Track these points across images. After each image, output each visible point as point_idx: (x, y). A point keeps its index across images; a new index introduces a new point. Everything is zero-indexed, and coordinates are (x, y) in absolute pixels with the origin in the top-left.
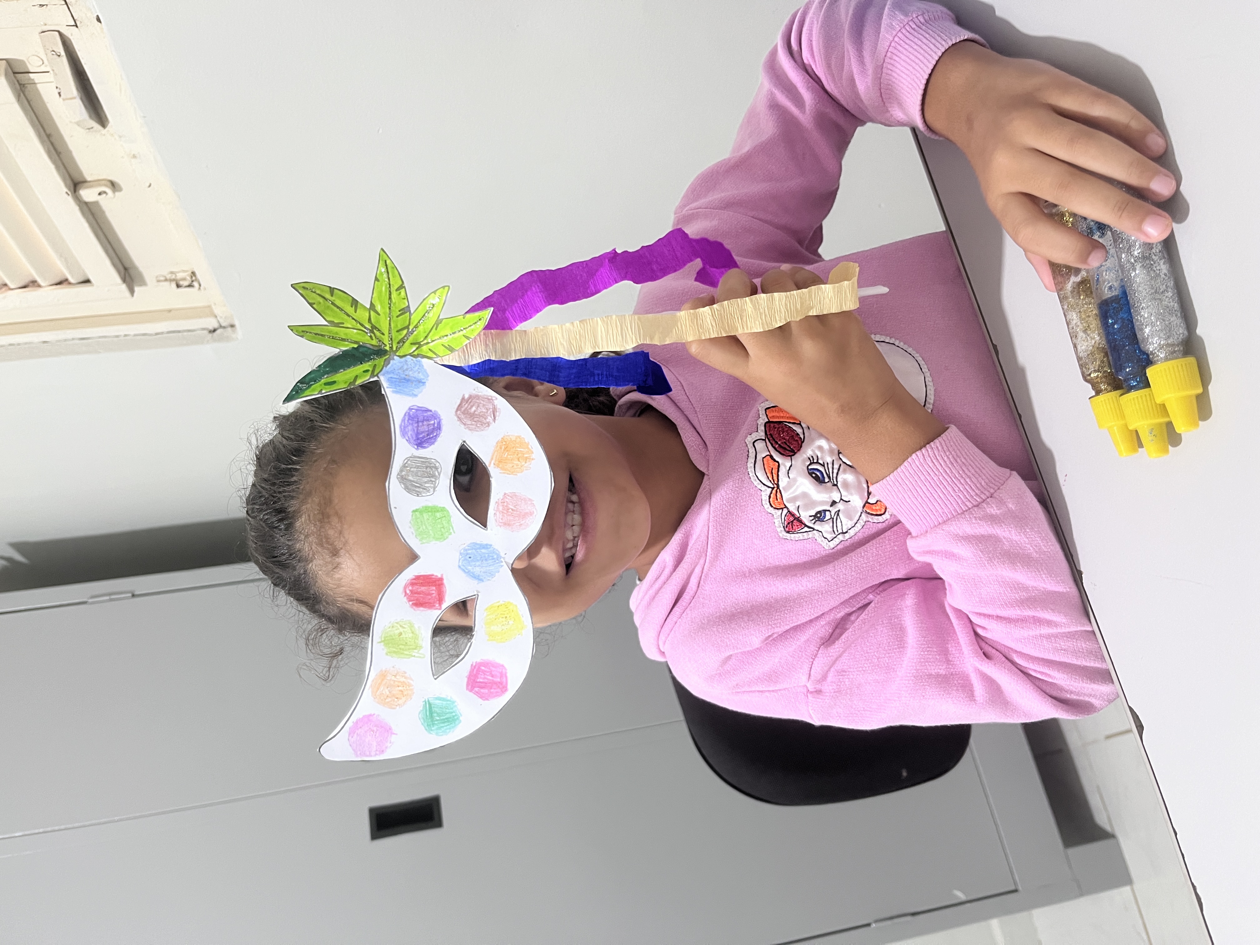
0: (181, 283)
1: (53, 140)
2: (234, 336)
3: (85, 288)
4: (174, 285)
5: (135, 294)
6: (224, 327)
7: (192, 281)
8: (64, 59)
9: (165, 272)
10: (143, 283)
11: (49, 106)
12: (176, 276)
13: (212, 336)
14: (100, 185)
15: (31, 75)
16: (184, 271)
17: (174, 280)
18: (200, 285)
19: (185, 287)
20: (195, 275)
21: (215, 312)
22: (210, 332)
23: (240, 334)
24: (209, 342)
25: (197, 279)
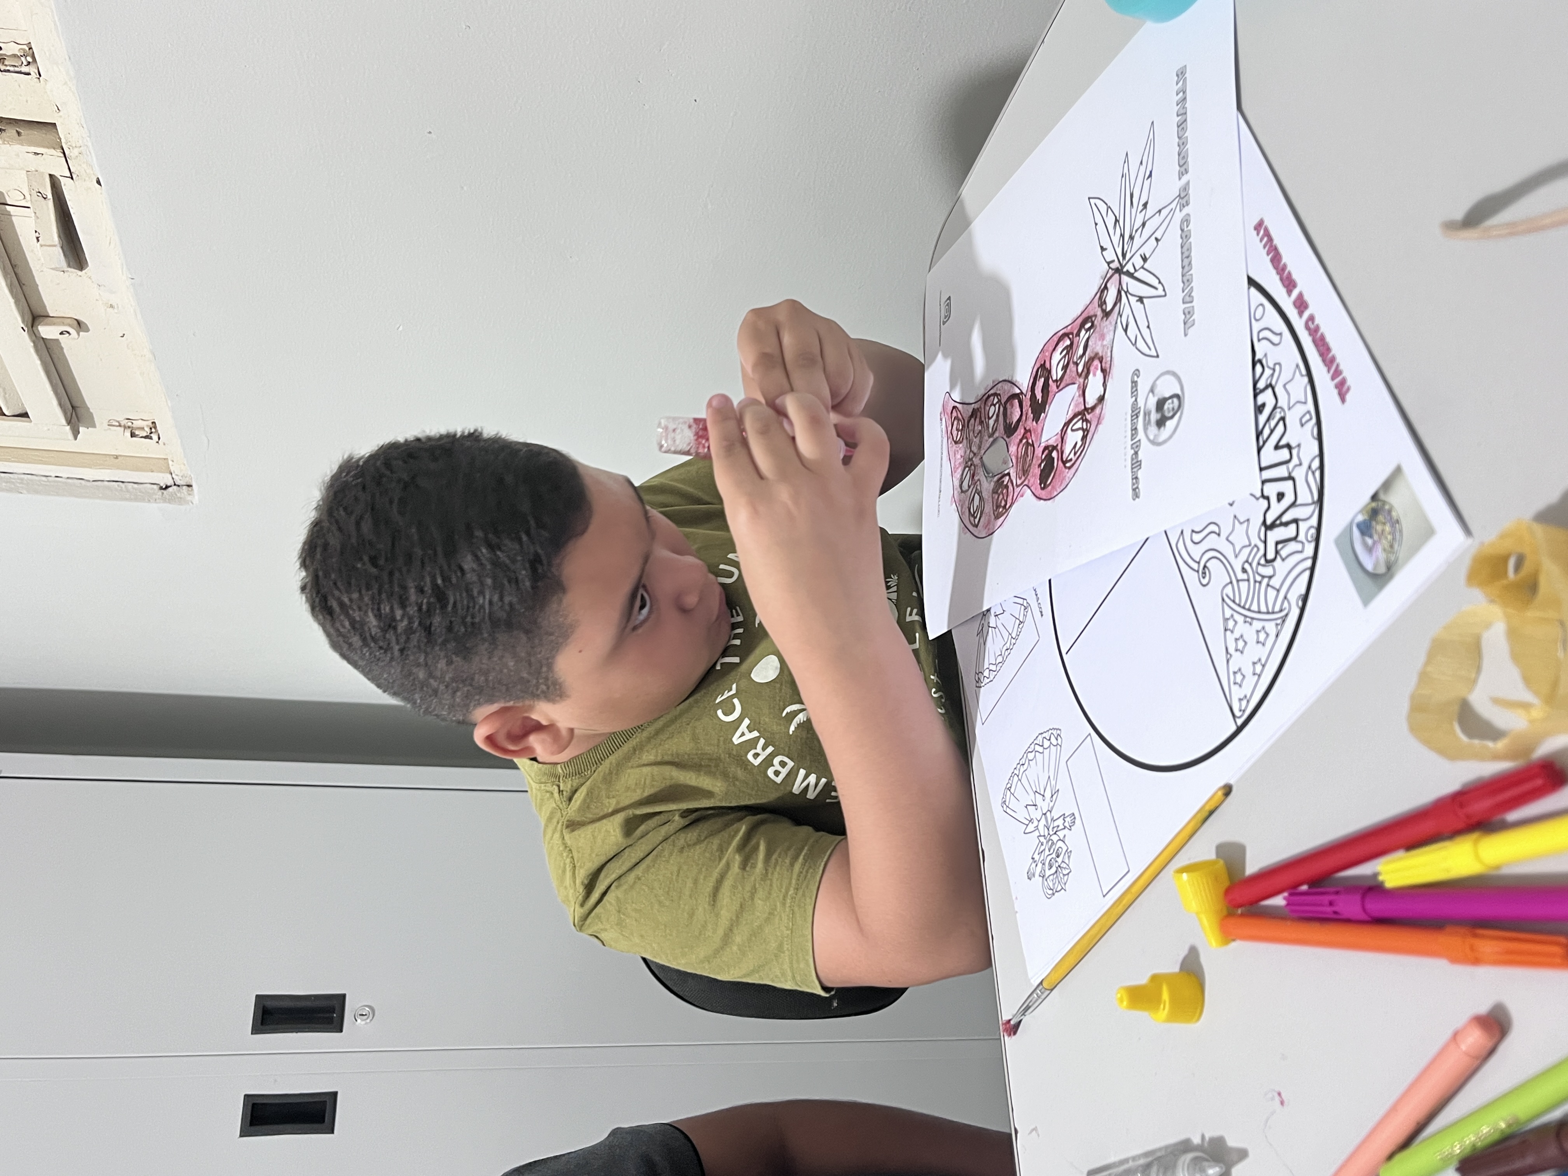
0: (137, 432)
1: (19, 271)
2: (189, 498)
3: (20, 423)
4: (128, 434)
5: (79, 436)
6: (179, 486)
7: (151, 433)
8: (50, 203)
9: (121, 418)
10: (91, 424)
11: (20, 238)
12: (132, 423)
13: (163, 493)
14: (64, 324)
15: (7, 207)
16: (142, 420)
17: (129, 427)
18: (159, 439)
19: (142, 437)
20: (155, 428)
21: (172, 469)
22: (161, 488)
23: (196, 497)
24: (157, 501)
25: (156, 431)
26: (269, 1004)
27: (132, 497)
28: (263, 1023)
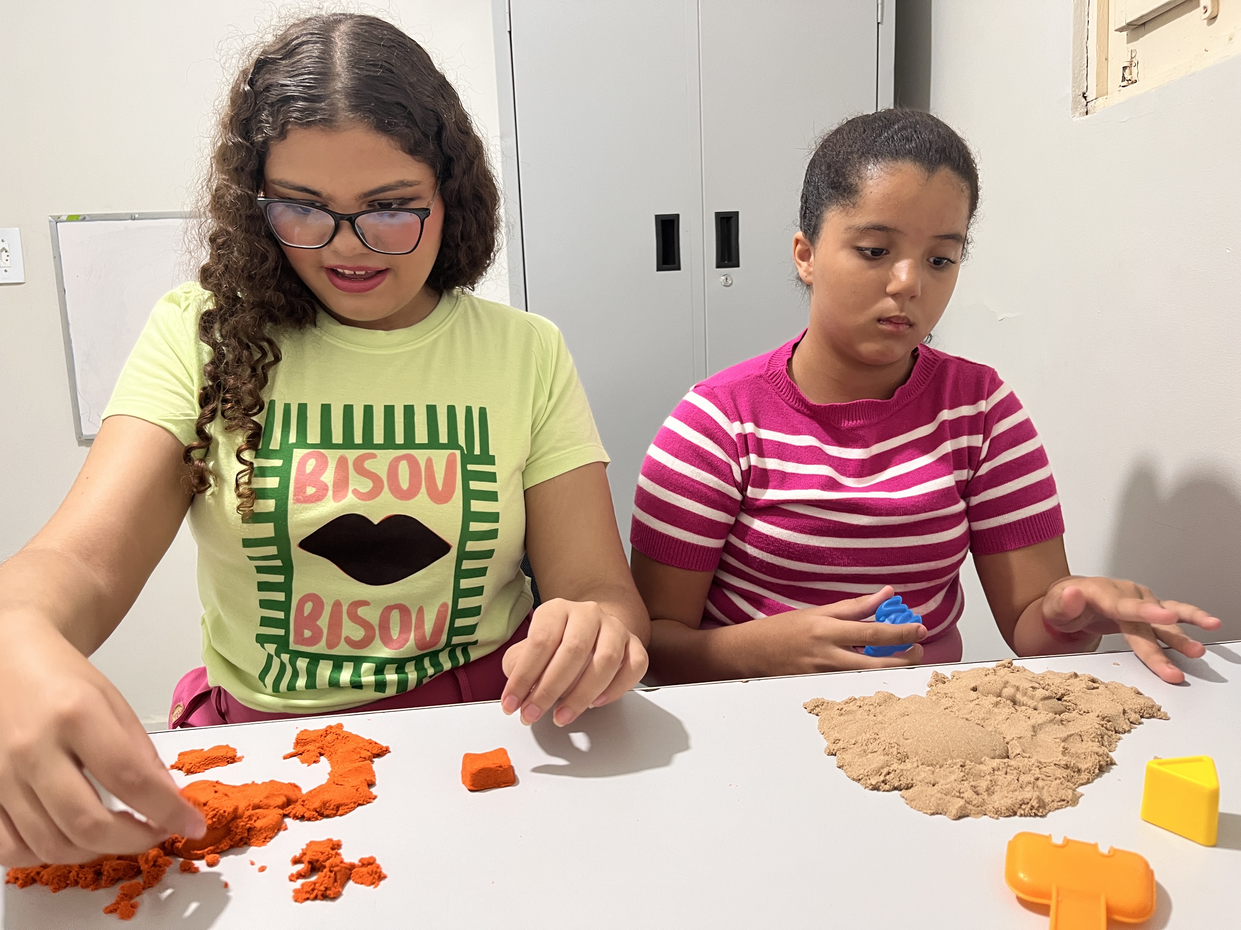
0: (1127, 71)
2: (1077, 114)
5: (1120, 32)
6: (1086, 105)
7: (1127, 81)
9: (1138, 58)
12: (1134, 66)
13: (1080, 95)
14: (1213, 8)
16: (1137, 73)
17: (1131, 64)
18: (1123, 87)
19: (1123, 74)
20: (1132, 83)
21: (1100, 99)
22: (1084, 94)
23: (1078, 119)
24: (1074, 93)
25: (1129, 84)
26: (733, 220)
27: (1076, 75)
28: (721, 218)
